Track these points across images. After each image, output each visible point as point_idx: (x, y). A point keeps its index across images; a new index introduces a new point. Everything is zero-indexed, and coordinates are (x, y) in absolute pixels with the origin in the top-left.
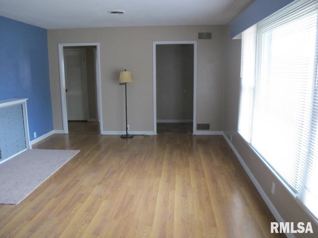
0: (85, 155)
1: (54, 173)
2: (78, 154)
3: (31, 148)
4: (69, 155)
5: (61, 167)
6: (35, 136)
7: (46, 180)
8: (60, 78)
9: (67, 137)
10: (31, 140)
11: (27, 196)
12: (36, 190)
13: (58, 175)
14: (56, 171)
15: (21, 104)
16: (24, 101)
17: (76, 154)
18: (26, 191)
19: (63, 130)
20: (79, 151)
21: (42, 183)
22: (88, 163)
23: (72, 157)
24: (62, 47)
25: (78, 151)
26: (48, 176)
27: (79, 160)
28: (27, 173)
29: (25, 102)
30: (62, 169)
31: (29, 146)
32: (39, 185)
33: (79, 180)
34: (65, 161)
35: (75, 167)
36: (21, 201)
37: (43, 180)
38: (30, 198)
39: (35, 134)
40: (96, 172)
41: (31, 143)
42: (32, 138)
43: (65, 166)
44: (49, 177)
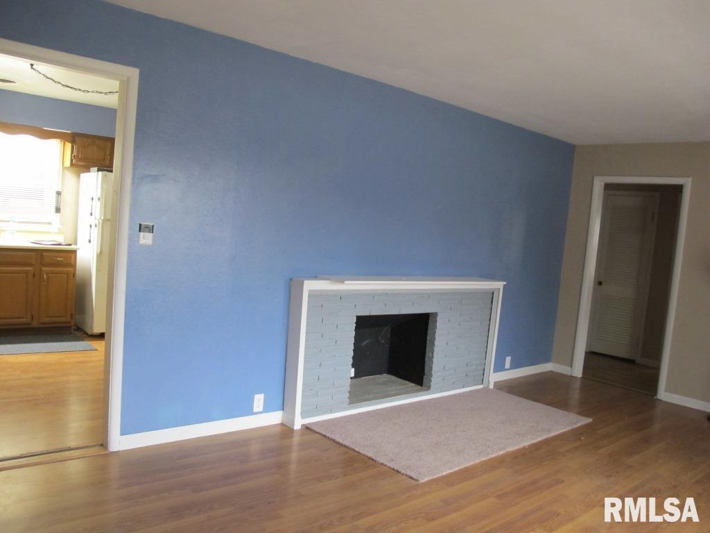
0: (599, 432)
1: (516, 448)
2: (586, 426)
3: (491, 386)
4: (561, 423)
5: (536, 441)
6: (507, 365)
7: (493, 456)
8: (586, 250)
9: (577, 385)
10: (496, 370)
11: (444, 474)
12: (466, 469)
13: (523, 455)
14: (521, 446)
15: (491, 291)
16: (499, 285)
17: (579, 425)
18: (447, 463)
19: (571, 366)
20: (591, 420)
21: (484, 459)
22: (599, 452)
23: (569, 428)
24: (603, 184)
25: (586, 421)
26: (501, 450)
27: (580, 439)
28: (464, 431)
29: (499, 289)
30: (537, 447)
31: (489, 381)
32: (477, 461)
33: (562, 482)
34: (549, 431)
35: (567, 451)
36: (431, 478)
37: (488, 454)
38: (449, 480)
39: (508, 359)
40: (611, 476)
41: (494, 378)
42: (499, 367)
43: (546, 442)
44: (501, 453)
